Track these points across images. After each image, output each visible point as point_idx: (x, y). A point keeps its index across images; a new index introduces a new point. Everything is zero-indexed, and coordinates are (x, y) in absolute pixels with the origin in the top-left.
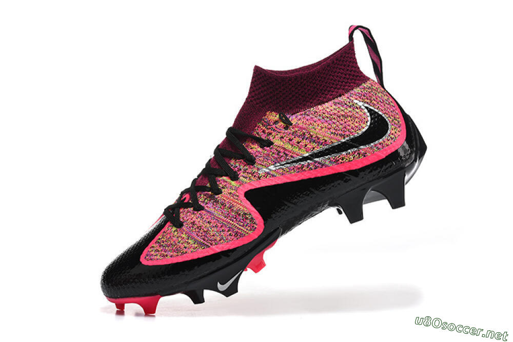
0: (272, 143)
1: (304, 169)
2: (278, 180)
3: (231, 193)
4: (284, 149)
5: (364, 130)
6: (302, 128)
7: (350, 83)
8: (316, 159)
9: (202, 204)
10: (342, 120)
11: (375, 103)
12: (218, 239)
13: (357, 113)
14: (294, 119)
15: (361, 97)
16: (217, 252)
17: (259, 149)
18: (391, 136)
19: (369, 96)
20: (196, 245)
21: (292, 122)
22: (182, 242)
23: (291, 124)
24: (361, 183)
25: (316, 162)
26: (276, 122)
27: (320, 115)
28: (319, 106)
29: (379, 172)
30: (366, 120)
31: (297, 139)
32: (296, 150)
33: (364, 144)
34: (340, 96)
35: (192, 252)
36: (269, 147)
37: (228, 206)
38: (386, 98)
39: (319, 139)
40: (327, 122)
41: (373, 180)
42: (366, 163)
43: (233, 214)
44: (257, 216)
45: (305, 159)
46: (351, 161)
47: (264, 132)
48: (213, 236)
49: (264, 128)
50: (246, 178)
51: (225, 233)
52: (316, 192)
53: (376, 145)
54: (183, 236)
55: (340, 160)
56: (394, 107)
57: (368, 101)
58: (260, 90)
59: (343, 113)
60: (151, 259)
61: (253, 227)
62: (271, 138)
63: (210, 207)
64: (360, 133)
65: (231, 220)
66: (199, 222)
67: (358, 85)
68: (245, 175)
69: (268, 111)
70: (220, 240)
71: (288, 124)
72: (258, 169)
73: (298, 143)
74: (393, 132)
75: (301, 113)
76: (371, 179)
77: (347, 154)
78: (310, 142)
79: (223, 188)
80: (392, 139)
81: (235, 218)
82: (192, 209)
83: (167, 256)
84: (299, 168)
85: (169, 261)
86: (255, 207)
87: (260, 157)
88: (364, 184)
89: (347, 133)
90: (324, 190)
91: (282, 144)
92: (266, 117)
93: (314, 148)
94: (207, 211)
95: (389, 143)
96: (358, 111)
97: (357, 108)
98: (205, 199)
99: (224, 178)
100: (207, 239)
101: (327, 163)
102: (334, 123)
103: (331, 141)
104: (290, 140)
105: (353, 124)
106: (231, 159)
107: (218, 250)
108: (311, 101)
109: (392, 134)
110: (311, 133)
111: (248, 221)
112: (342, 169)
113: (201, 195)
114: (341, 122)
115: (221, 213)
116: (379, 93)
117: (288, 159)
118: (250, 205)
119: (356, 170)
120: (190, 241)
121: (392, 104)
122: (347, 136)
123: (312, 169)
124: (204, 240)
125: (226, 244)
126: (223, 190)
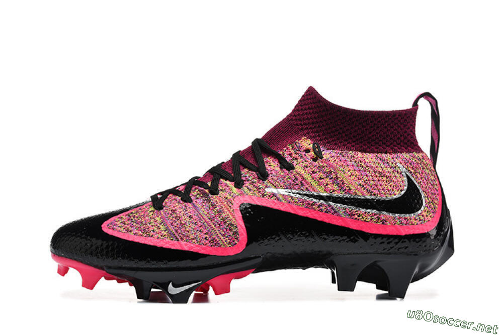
0: (293, 168)
1: (314, 207)
2: (282, 206)
3: (227, 198)
4: (303, 178)
5: (395, 197)
6: (331, 166)
7: (401, 146)
8: (331, 203)
9: (192, 198)
10: (377, 176)
11: (419, 176)
12: (191, 237)
13: (396, 177)
14: (326, 154)
15: (407, 163)
16: (184, 249)
17: (278, 169)
18: (421, 217)
19: (416, 167)
20: (165, 233)
21: (323, 156)
22: (153, 224)
23: (322, 158)
24: (367, 251)
25: (330, 206)
26: (307, 151)
27: (356, 161)
28: (360, 153)
29: (391, 248)
30: (402, 188)
31: (321, 175)
32: (314, 184)
33: (389, 211)
34: (386, 153)
35: (158, 238)
36: (289, 171)
37: (218, 208)
38: (432, 178)
39: (343, 183)
40: (360, 171)
41: (381, 253)
42: (382, 231)
43: (219, 219)
44: (243, 232)
45: (320, 197)
46: (368, 222)
47: (290, 155)
48: (188, 232)
49: (292, 151)
50: (250, 190)
51: (202, 234)
52: (316, 237)
53: (400, 218)
54: (157, 219)
55: (356, 216)
56: (437, 191)
57: (412, 171)
58: (305, 112)
59: (381, 171)
60: (113, 229)
61: (234, 241)
62: (295, 162)
63: (199, 203)
64: (389, 197)
65: (214, 224)
66: (180, 212)
67: (409, 152)
68: (251, 187)
69: (305, 136)
70: (193, 239)
71: (318, 156)
72: (267, 187)
73: (320, 178)
74: (425, 214)
75: (338, 151)
76: (380, 251)
77: (365, 213)
78: (333, 183)
79: (221, 190)
80: (420, 220)
81: (219, 224)
82: (180, 198)
83: (130, 231)
84: (309, 204)
85: (130, 237)
86: (245, 222)
87: (274, 176)
88: (371, 253)
89: (376, 192)
90: (325, 239)
91: (303, 172)
92: (300, 142)
93: (334, 191)
94: (194, 205)
95: (415, 222)
96: (397, 175)
97: (398, 172)
98: (198, 194)
99: (228, 182)
100: (180, 231)
101: (341, 213)
102: (367, 176)
103: (356, 192)
104: (313, 172)
105: (386, 185)
106: (245, 168)
107: (186, 248)
108: (353, 144)
109: (423, 216)
110: (338, 175)
111: (231, 233)
112: (354, 226)
113: (196, 189)
114: (375, 178)
115: (206, 213)
116: (427, 169)
117: (302, 190)
118: (241, 218)
119: (368, 233)
120: (161, 226)
121: (436, 187)
122: (375, 195)
123: (322, 211)
124: (176, 231)
125: (197, 246)
126: (221, 192)
